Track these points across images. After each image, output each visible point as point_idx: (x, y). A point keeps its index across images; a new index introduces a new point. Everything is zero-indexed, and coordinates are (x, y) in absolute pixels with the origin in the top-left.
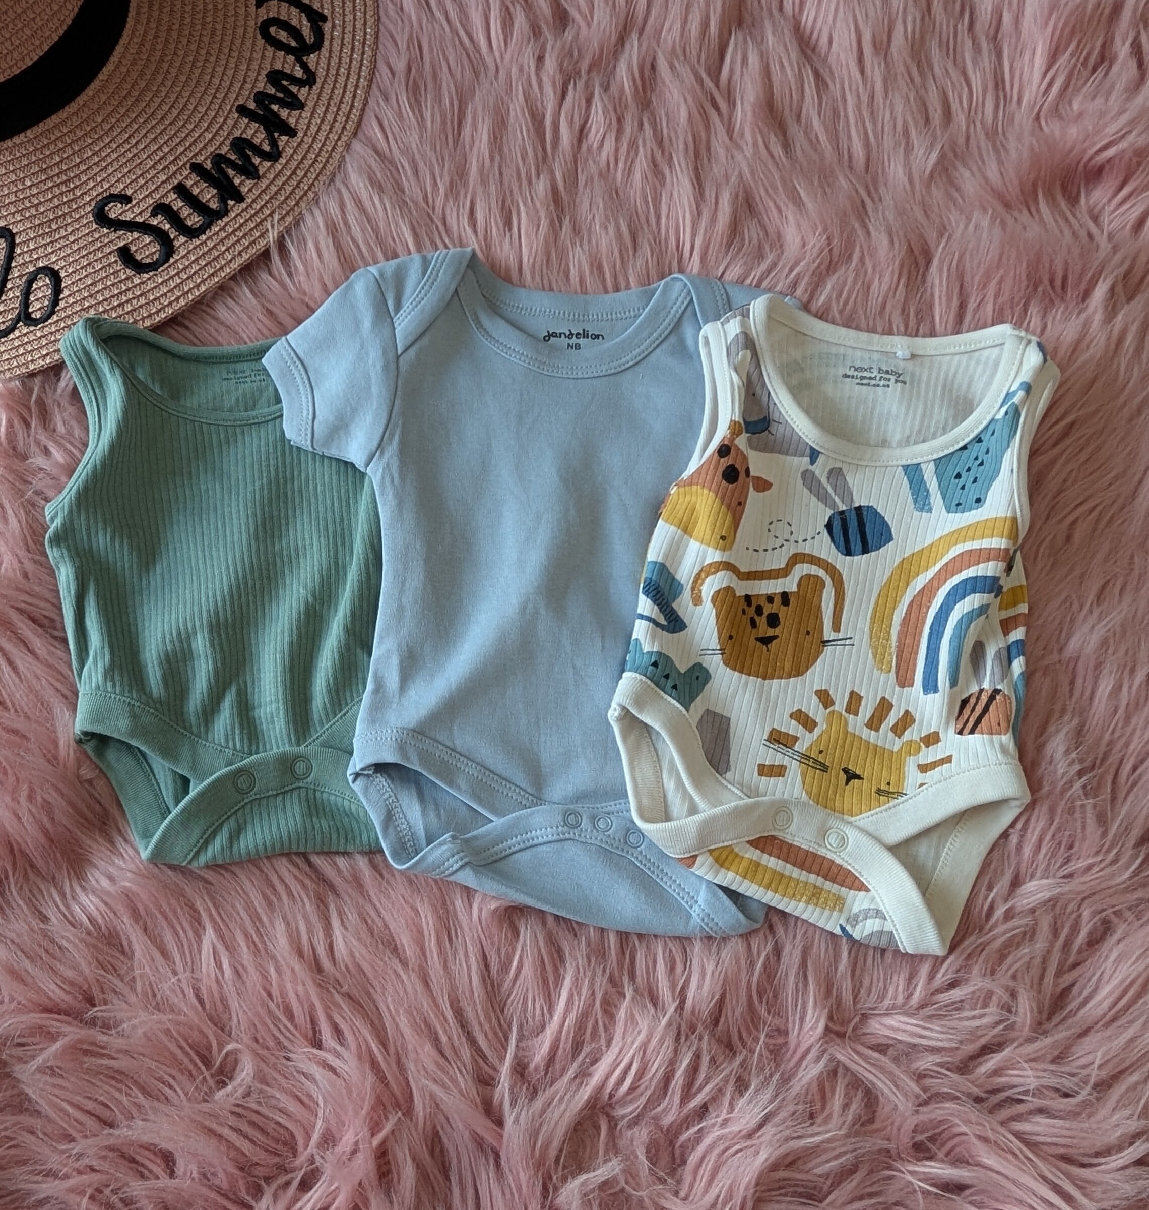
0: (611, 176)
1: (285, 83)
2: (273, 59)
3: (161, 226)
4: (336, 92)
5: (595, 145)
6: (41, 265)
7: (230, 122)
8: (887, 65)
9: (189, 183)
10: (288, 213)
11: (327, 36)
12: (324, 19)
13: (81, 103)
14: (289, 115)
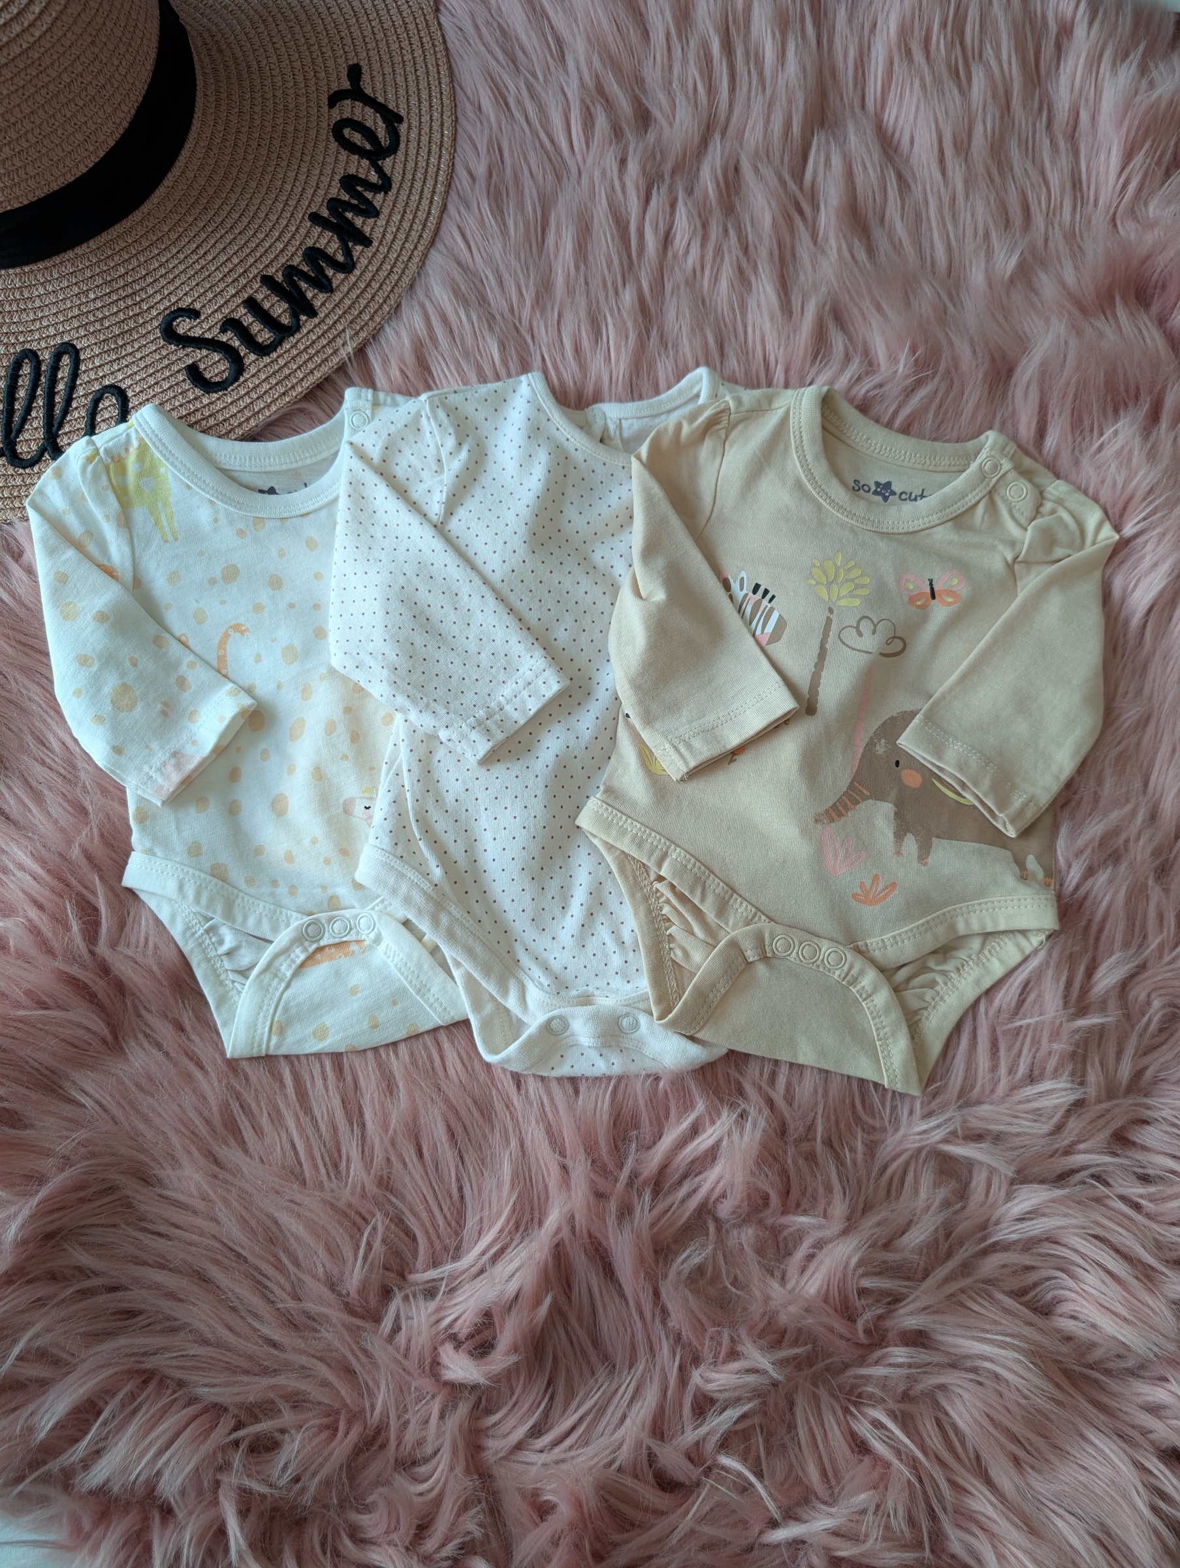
0: (698, 285)
1: (359, 188)
2: (347, 163)
3: (231, 343)
4: (412, 198)
5: (681, 252)
6: (107, 383)
7: (303, 231)
8: (968, 167)
9: (260, 297)
10: (362, 328)
11: (403, 139)
12: (400, 119)
13: (146, 211)
14: (364, 222)
